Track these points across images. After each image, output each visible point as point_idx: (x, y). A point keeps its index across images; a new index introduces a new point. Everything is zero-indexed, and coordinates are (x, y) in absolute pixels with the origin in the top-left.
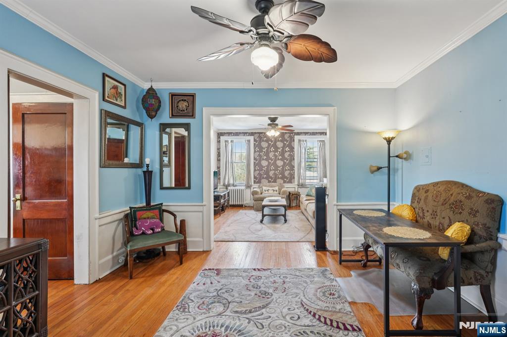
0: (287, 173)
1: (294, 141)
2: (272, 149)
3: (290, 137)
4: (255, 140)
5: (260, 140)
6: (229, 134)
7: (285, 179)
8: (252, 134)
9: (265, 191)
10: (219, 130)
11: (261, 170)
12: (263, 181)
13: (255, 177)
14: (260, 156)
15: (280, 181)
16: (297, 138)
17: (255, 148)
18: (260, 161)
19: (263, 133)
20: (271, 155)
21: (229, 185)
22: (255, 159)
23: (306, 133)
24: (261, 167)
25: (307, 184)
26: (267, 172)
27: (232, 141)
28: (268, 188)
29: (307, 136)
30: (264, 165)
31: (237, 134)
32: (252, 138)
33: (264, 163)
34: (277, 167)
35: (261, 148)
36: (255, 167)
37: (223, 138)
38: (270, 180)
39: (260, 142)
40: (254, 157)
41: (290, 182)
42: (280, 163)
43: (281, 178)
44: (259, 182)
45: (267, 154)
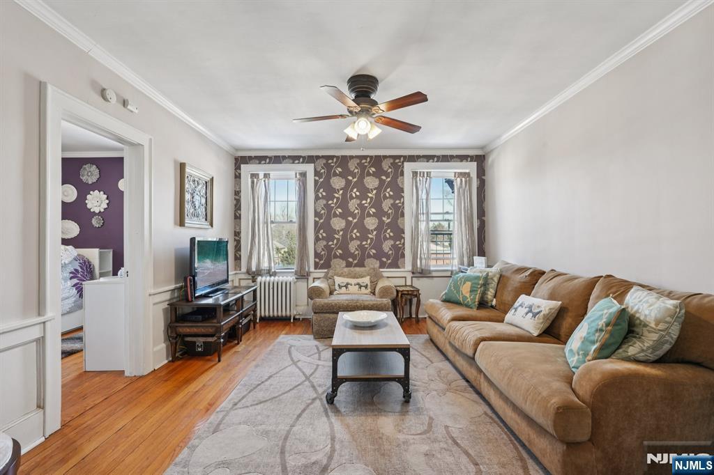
0: (387, 246)
1: (402, 174)
2: (355, 192)
3: (394, 165)
4: (317, 173)
5: (329, 172)
6: (261, 159)
7: (384, 259)
8: (310, 159)
9: (340, 287)
10: (237, 150)
11: (330, 238)
12: (335, 262)
13: (317, 255)
14: (327, 206)
15: (373, 263)
16: (408, 167)
17: (316, 191)
18: (328, 219)
19: (334, 156)
20: (353, 205)
22: (317, 214)
23: (429, 158)
24: (331, 233)
25: (432, 268)
26: (344, 244)
27: (266, 176)
28: (346, 280)
29: (431, 164)
30: (337, 227)
31: (277, 159)
32: (309, 169)
33: (338, 224)
34: (364, 232)
35: (330, 191)
36: (317, 231)
37: (246, 169)
38: (351, 260)
39: (328, 178)
40: (315, 211)
41: (395, 265)
42: (371, 223)
43: (376, 257)
44: (327, 265)
45: (343, 203)
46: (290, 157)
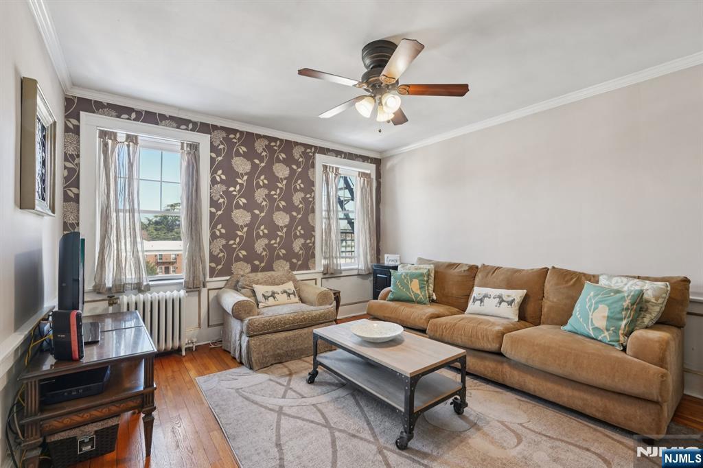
0: (297, 245)
1: (313, 166)
2: (263, 180)
3: (304, 154)
4: (213, 148)
5: (230, 149)
6: (120, 111)
7: (295, 261)
8: (204, 128)
11: (230, 235)
13: (213, 258)
14: (227, 194)
15: (282, 267)
16: (320, 159)
17: (213, 172)
18: (229, 211)
19: (237, 131)
20: (260, 195)
21: (120, 288)
22: (213, 203)
23: (338, 153)
24: (232, 228)
26: (248, 244)
27: (132, 139)
29: (338, 159)
30: (240, 222)
31: (151, 118)
32: (204, 140)
33: (241, 217)
34: (273, 228)
35: (232, 176)
36: (213, 227)
38: (257, 263)
39: (229, 157)
40: (211, 198)
41: (305, 266)
42: (281, 219)
44: (227, 271)
45: (249, 192)
46: (172, 118)
